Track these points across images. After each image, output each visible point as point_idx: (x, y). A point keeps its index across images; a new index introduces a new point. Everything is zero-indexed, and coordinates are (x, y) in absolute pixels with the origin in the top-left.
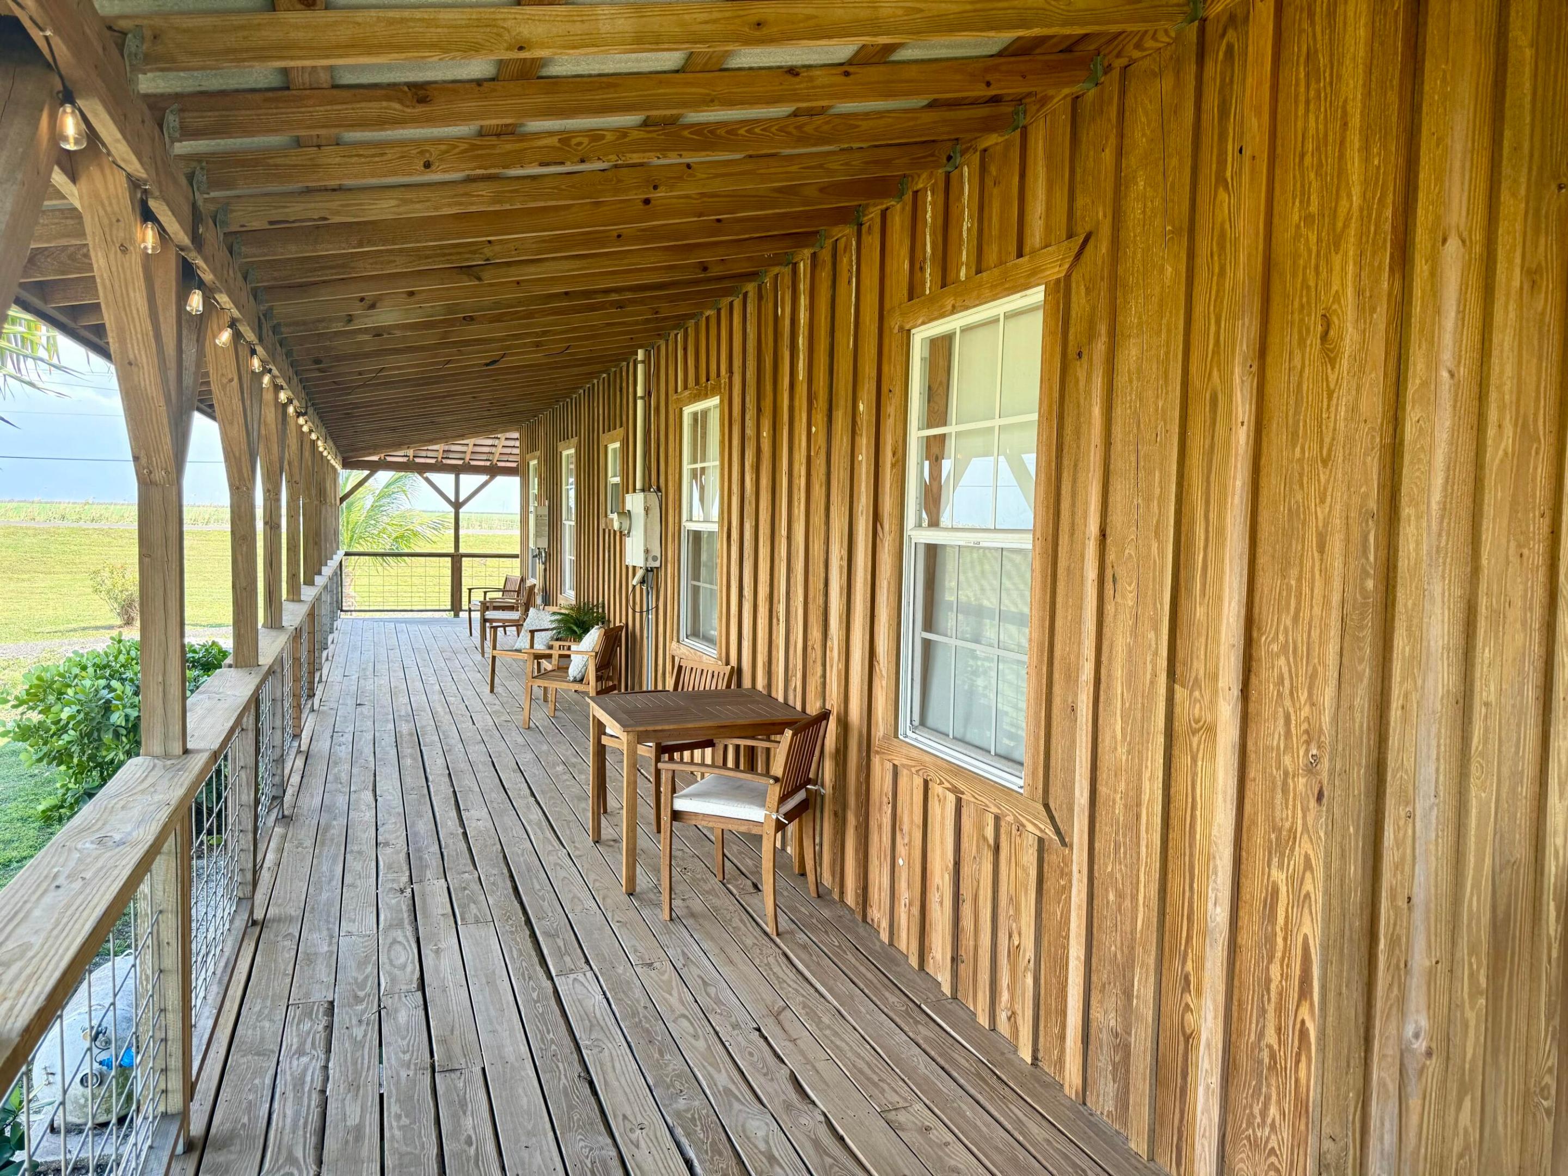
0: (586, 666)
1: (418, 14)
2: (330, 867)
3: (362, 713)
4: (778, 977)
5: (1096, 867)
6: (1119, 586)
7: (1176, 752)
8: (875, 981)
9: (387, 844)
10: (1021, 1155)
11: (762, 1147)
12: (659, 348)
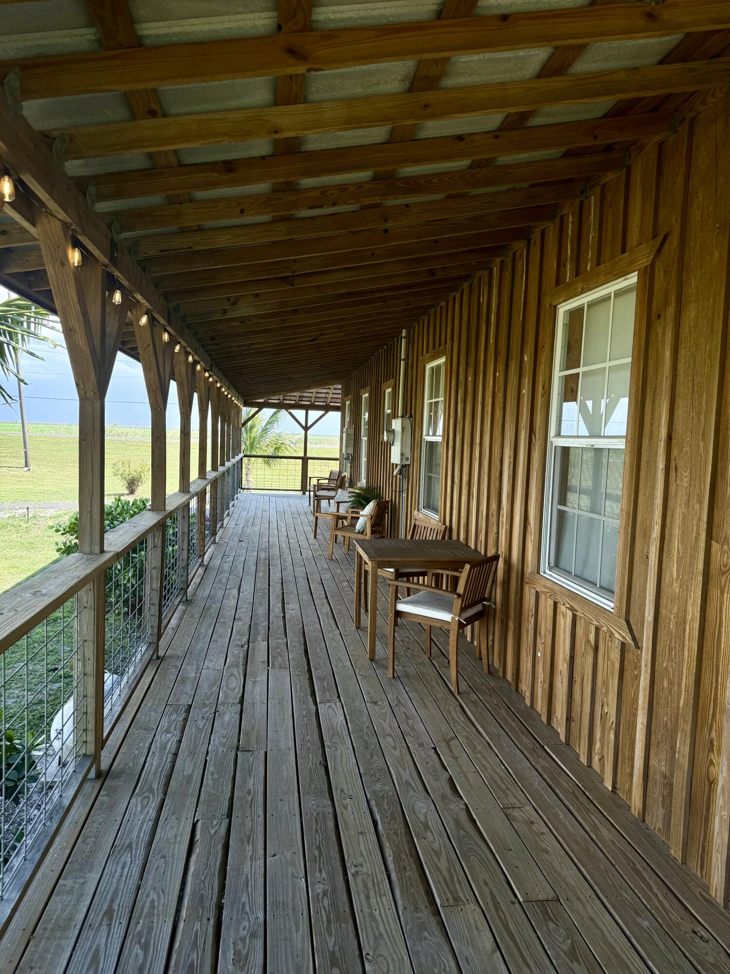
0: (365, 523)
1: (216, 116)
2: (206, 630)
3: (241, 546)
4: (453, 719)
5: (657, 663)
6: (679, 474)
7: (710, 587)
8: (517, 729)
9: (240, 619)
10: (592, 848)
11: (422, 819)
12: (414, 328)
